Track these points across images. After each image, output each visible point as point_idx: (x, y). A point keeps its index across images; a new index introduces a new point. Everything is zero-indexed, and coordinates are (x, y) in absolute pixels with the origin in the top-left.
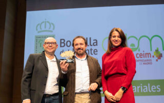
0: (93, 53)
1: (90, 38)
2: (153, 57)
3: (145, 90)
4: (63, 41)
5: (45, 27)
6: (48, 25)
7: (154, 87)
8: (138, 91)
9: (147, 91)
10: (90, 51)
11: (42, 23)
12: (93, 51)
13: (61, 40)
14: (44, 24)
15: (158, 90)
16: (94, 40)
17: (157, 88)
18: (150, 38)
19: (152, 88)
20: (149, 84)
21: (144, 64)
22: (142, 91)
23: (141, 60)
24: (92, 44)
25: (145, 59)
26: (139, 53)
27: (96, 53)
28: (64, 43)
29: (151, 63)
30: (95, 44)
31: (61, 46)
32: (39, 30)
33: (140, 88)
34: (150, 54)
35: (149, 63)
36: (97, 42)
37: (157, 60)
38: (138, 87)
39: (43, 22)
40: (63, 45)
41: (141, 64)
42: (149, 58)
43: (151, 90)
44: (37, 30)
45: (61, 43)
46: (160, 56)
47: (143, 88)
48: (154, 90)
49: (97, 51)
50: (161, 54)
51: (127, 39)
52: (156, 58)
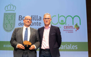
0: (38, 25)
1: (37, 16)
2: (74, 28)
3: (68, 48)
5: (10, 8)
7: (73, 46)
8: (64, 49)
9: (69, 48)
10: (37, 23)
12: (38, 24)
13: (19, 16)
14: (10, 6)
15: (76, 48)
16: (39, 17)
17: (76, 47)
18: (73, 17)
19: (73, 47)
20: (71, 45)
21: (68, 32)
22: (66, 48)
23: (67, 30)
24: (38, 19)
25: (69, 29)
26: (66, 26)
27: (40, 25)
28: (21, 18)
29: (73, 32)
30: (40, 19)
31: (19, 20)
32: (6, 9)
33: (65, 47)
34: (72, 26)
35: (71, 32)
36: (41, 19)
37: (76, 31)
38: (64, 46)
40: (20, 19)
41: (67, 32)
42: (72, 29)
43: (72, 48)
44: (5, 9)
45: (19, 18)
46: (78, 28)
47: (67, 47)
48: (73, 48)
49: (41, 24)
50: (79, 27)
51: (59, 17)
52: (76, 29)
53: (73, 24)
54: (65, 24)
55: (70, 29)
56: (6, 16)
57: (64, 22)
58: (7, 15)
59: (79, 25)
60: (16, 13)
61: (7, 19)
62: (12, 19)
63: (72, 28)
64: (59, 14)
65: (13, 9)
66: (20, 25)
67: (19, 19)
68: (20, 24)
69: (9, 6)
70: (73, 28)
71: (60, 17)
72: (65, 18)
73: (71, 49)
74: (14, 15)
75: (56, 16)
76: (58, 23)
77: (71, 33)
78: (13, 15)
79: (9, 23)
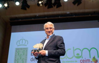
50: (97, 60)
51: (74, 50)
53: (90, 58)
54: (81, 58)
56: (17, 51)
57: (80, 55)
58: (19, 50)
59: (97, 58)
61: (19, 55)
63: (90, 62)
64: (74, 47)
65: (25, 43)
66: (32, 60)
69: (21, 41)
72: (81, 50)
75: (70, 49)
76: (73, 56)
79: (21, 59)
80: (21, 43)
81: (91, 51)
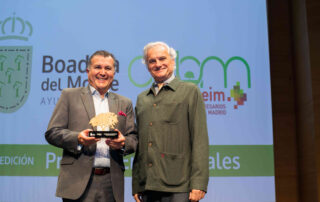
2: (229, 99)
3: (210, 166)
4: (48, 60)
5: (13, 31)
6: (18, 24)
7: (227, 160)
9: (213, 167)
11: (6, 21)
13: (45, 57)
15: (236, 166)
17: (236, 162)
19: (224, 163)
20: (218, 154)
21: (209, 112)
25: (213, 103)
27: (114, 87)
28: (50, 64)
29: (224, 113)
31: (44, 71)
34: (223, 93)
35: (220, 112)
37: (236, 107)
39: (9, 19)
40: (48, 68)
42: (221, 102)
43: (221, 165)
45: (44, 64)
46: (242, 99)
48: (227, 165)
49: (117, 84)
50: (245, 95)
51: (179, 61)
52: (234, 102)
53: (226, 86)
54: (199, 85)
55: (217, 102)
57: (196, 78)
58: (3, 53)
59: (244, 89)
60: (31, 47)
61: (2, 69)
62: (19, 69)
63: (224, 100)
65: (22, 32)
66: (45, 87)
67: (44, 68)
68: (45, 85)
70: (226, 98)
71: (181, 61)
72: (199, 63)
73: (219, 168)
74: (24, 54)
77: (218, 116)
78: (21, 53)
79: (9, 82)
80: (8, 32)
81: (229, 68)
